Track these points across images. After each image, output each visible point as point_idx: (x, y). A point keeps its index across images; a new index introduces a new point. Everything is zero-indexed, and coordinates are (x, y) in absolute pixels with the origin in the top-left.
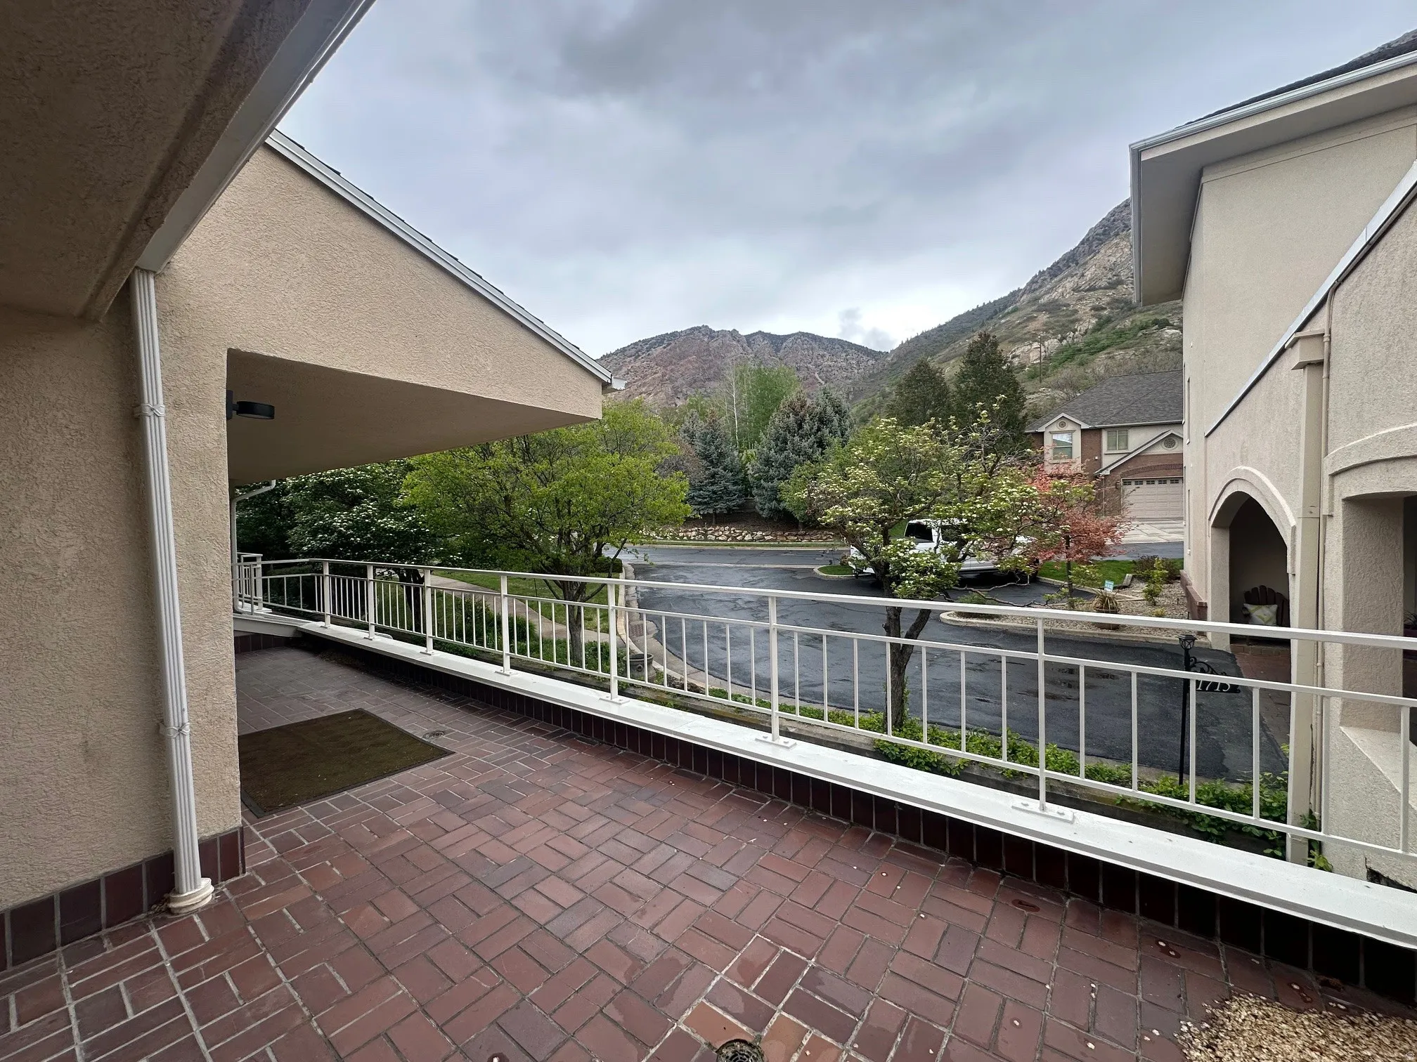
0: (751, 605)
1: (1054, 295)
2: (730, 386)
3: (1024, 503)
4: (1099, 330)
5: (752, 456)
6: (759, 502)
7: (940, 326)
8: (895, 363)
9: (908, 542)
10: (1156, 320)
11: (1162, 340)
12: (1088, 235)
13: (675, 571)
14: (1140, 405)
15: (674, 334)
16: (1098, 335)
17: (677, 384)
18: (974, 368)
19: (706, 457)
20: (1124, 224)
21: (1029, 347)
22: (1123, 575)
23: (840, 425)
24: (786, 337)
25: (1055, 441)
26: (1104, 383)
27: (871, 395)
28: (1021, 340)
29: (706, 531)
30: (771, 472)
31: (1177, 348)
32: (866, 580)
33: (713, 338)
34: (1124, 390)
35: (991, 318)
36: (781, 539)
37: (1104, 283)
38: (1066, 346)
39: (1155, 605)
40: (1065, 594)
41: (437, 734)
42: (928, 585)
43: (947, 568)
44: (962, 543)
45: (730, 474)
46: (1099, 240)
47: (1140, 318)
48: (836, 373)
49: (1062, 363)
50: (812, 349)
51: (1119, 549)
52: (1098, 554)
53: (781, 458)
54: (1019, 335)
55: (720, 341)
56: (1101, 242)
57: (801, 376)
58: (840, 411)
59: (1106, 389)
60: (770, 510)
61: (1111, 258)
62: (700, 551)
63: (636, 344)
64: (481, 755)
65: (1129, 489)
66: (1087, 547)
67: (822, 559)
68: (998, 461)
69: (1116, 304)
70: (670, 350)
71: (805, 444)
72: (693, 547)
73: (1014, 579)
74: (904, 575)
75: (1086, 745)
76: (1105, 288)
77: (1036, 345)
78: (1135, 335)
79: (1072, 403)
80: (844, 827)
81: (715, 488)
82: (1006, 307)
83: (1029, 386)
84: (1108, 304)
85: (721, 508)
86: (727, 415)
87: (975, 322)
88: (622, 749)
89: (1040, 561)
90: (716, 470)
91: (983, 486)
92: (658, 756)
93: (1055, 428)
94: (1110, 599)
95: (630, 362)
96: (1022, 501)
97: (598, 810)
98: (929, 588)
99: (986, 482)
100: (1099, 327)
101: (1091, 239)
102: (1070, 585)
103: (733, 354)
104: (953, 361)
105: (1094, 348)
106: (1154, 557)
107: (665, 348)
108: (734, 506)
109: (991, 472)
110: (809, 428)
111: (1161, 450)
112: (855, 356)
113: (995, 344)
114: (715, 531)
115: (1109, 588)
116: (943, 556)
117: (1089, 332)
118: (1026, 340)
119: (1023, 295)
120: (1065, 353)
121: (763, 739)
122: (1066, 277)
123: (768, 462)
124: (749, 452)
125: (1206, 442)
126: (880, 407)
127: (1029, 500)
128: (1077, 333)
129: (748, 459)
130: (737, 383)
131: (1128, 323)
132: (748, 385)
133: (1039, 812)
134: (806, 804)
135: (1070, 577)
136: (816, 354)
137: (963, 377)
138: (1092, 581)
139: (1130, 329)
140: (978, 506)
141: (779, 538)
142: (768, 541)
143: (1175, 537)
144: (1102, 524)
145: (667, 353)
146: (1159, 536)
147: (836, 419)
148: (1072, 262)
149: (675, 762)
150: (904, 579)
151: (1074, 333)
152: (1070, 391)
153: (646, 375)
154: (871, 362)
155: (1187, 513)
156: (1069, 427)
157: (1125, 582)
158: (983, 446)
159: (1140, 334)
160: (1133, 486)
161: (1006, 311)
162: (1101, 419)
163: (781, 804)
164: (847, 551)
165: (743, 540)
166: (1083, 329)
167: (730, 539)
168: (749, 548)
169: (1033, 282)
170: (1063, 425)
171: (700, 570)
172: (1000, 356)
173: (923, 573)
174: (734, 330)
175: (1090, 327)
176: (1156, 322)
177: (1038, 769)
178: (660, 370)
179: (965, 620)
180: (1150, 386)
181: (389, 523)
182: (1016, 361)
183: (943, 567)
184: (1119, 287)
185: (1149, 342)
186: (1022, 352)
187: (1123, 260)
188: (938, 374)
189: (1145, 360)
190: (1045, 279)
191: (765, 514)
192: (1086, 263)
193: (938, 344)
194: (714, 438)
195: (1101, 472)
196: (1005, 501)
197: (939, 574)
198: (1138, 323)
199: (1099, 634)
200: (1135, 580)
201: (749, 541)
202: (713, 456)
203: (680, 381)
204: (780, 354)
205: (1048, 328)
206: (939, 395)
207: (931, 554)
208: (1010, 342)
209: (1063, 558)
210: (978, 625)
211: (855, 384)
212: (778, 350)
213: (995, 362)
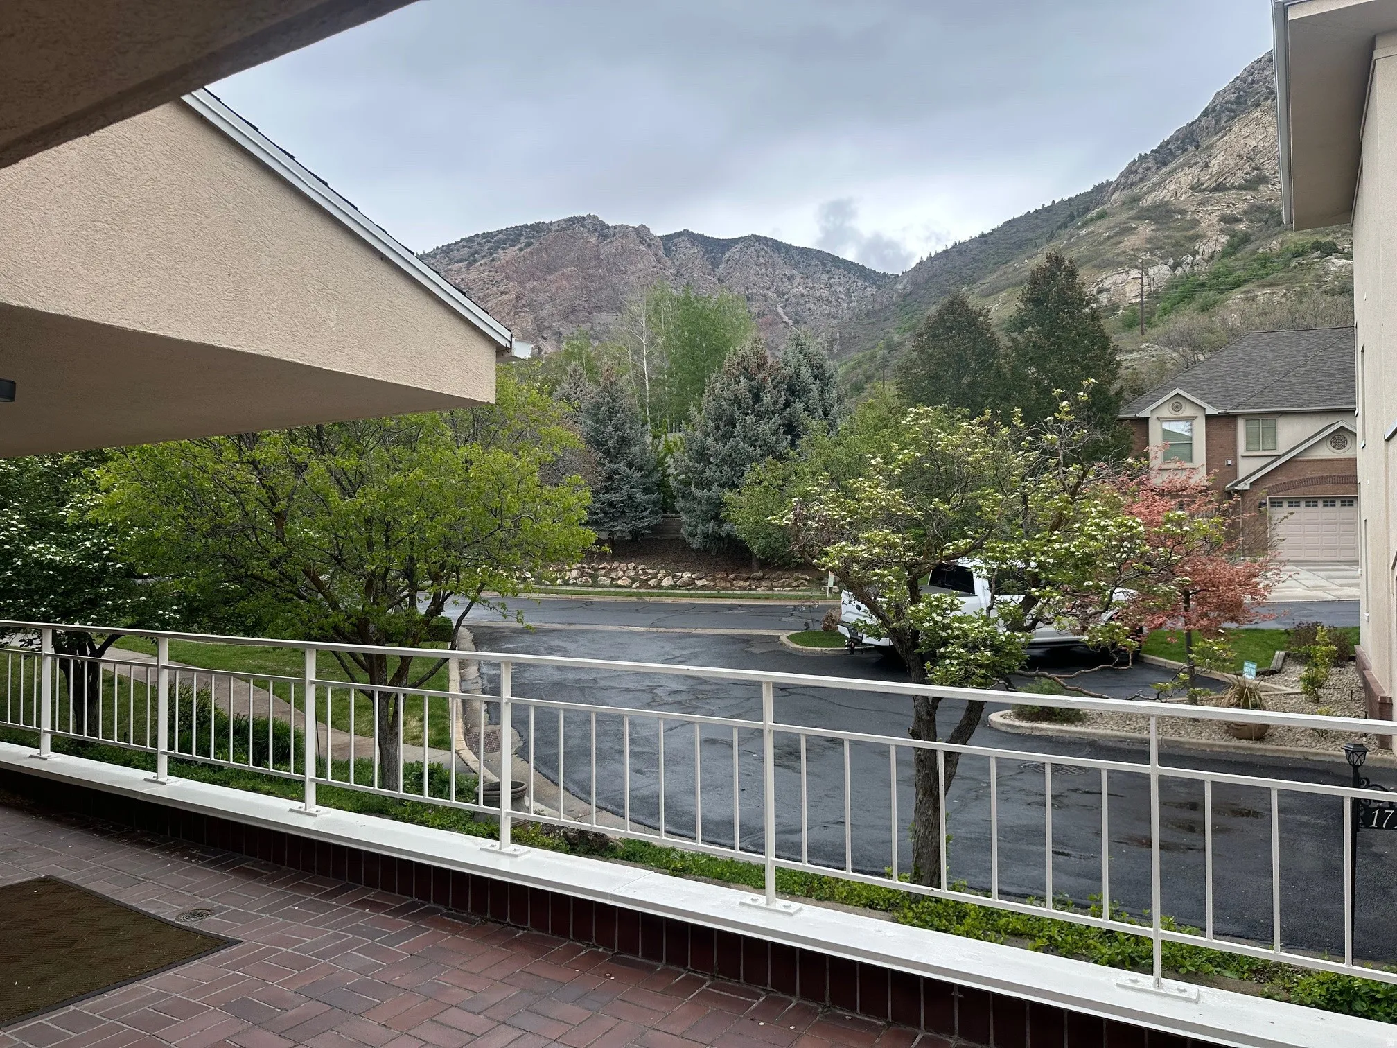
0: (680, 698)
1: (1164, 195)
2: (635, 320)
3: (1125, 544)
4: (1231, 254)
5: (676, 445)
6: (686, 521)
7: (983, 236)
8: (910, 294)
9: (948, 600)
10: (1317, 242)
11: (1326, 274)
12: (1213, 101)
13: (545, 639)
14: (1293, 380)
15: (538, 228)
16: (1229, 262)
17: (542, 314)
18: (1040, 311)
19: (599, 444)
20: (1267, 88)
21: (1124, 276)
22: (1271, 652)
23: (822, 399)
24: (727, 244)
25: (1165, 431)
26: (1239, 343)
27: (869, 345)
28: (1112, 265)
29: (596, 570)
30: (708, 473)
31: (1347, 290)
32: (864, 655)
33: (606, 237)
34: (1269, 354)
35: (1065, 226)
36: (723, 585)
37: (1238, 180)
38: (1181, 277)
39: (1318, 701)
40: (1184, 683)
41: (199, 914)
42: (981, 666)
43: (1010, 640)
44: (1030, 602)
45: (639, 474)
46: (1231, 111)
47: (1295, 238)
48: (812, 307)
49: (1175, 304)
50: (773, 265)
51: (1263, 611)
52: (1232, 619)
53: (724, 449)
54: (1109, 256)
55: (618, 243)
56: (1234, 115)
57: (755, 310)
58: (823, 375)
59: (1244, 352)
60: (706, 536)
61: (1249, 141)
62: (586, 604)
63: (469, 240)
64: (288, 943)
65: (1279, 513)
66: (1216, 609)
67: (791, 619)
68: (1084, 476)
69: (1258, 215)
70: (532, 253)
71: (765, 427)
72: (574, 597)
73: (1109, 660)
74: (942, 650)
75: (1216, 919)
76: (1241, 188)
77: (1135, 273)
78: (1287, 266)
79: (1191, 373)
80: (877, 1029)
81: (612, 497)
82: (1087, 210)
83: (1121, 339)
84: (1245, 213)
85: (622, 532)
86: (632, 372)
87: (1039, 232)
88: (519, 928)
89: (1145, 630)
90: (615, 466)
91: (1061, 514)
92: (582, 936)
93: (1166, 412)
94: (1251, 691)
95: (458, 271)
96: (1122, 540)
97: (501, 1018)
98: (983, 671)
99: (1066, 508)
100: (1231, 250)
101: (1218, 108)
102: (1191, 668)
103: (640, 266)
104: (1004, 293)
105: (1225, 283)
106: (1315, 625)
107: (521, 250)
108: (644, 528)
109: (1074, 494)
110: (771, 402)
111: (1326, 452)
112: (844, 280)
113: (1072, 274)
114: (612, 570)
115: (1249, 672)
116: (1001, 622)
117: (1217, 256)
118: (1120, 264)
119: (1114, 191)
120: (1180, 289)
121: (751, 902)
122: (1181, 167)
123: (703, 456)
124: (671, 437)
125: (1387, 449)
126: (884, 365)
127: (1130, 539)
128: (1198, 257)
129: (669, 450)
130: (649, 319)
131: (1275, 245)
132: (669, 323)
133: (1153, 989)
134: (819, 998)
135: (1191, 656)
136: (779, 273)
137: (1019, 324)
138: (1222, 664)
139: (1278, 256)
140: (1056, 546)
141: (720, 584)
142: (701, 588)
143: (1347, 593)
144: (1237, 573)
145: (525, 259)
146: (1324, 591)
147: (815, 388)
148: (1191, 143)
149: (610, 945)
150: (944, 657)
151: (1194, 256)
152: (1188, 351)
153: (488, 296)
154: (869, 291)
155: (1364, 555)
156: (1188, 411)
157: (1275, 663)
158: (1061, 453)
159: (1294, 264)
160: (1285, 509)
161: (1089, 216)
162: (1237, 400)
163: (783, 1000)
164: (833, 607)
165: (658, 586)
166: (1208, 251)
167: (637, 584)
168: (669, 600)
169: (1131, 170)
170: (1177, 407)
171: (590, 636)
172: (1080, 293)
173: (974, 648)
174: (643, 226)
175: (1218, 248)
176: (1317, 246)
177: (1151, 930)
178: (513, 290)
179: (1029, 724)
180: (1310, 350)
181: (47, 551)
182: (1104, 298)
183: (1003, 638)
184: (1262, 187)
185: (1309, 277)
186: (1115, 284)
187: (1267, 144)
188: (981, 318)
189: (1301, 307)
190: (1148, 169)
191: (696, 543)
192: (1211, 147)
193: (980, 265)
194: (612, 412)
195: (1237, 484)
196: (1097, 540)
197: (996, 649)
198: (1292, 246)
199: (1235, 747)
200: (1289, 661)
201: (669, 587)
202: (610, 444)
203: (548, 308)
204: (721, 270)
205: (1153, 246)
206: (983, 352)
207: (982, 617)
208: (1095, 266)
209: (1180, 624)
210: (1050, 734)
211: (842, 326)
212: (715, 265)
213: (1072, 303)
